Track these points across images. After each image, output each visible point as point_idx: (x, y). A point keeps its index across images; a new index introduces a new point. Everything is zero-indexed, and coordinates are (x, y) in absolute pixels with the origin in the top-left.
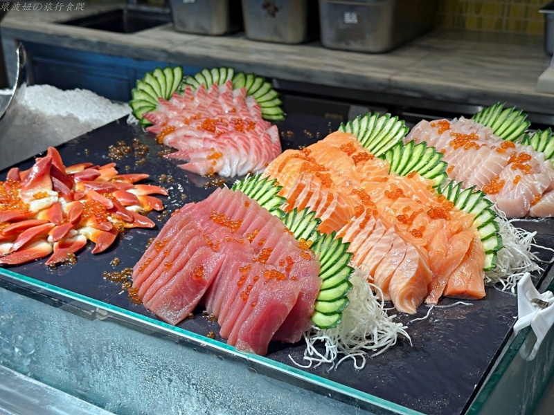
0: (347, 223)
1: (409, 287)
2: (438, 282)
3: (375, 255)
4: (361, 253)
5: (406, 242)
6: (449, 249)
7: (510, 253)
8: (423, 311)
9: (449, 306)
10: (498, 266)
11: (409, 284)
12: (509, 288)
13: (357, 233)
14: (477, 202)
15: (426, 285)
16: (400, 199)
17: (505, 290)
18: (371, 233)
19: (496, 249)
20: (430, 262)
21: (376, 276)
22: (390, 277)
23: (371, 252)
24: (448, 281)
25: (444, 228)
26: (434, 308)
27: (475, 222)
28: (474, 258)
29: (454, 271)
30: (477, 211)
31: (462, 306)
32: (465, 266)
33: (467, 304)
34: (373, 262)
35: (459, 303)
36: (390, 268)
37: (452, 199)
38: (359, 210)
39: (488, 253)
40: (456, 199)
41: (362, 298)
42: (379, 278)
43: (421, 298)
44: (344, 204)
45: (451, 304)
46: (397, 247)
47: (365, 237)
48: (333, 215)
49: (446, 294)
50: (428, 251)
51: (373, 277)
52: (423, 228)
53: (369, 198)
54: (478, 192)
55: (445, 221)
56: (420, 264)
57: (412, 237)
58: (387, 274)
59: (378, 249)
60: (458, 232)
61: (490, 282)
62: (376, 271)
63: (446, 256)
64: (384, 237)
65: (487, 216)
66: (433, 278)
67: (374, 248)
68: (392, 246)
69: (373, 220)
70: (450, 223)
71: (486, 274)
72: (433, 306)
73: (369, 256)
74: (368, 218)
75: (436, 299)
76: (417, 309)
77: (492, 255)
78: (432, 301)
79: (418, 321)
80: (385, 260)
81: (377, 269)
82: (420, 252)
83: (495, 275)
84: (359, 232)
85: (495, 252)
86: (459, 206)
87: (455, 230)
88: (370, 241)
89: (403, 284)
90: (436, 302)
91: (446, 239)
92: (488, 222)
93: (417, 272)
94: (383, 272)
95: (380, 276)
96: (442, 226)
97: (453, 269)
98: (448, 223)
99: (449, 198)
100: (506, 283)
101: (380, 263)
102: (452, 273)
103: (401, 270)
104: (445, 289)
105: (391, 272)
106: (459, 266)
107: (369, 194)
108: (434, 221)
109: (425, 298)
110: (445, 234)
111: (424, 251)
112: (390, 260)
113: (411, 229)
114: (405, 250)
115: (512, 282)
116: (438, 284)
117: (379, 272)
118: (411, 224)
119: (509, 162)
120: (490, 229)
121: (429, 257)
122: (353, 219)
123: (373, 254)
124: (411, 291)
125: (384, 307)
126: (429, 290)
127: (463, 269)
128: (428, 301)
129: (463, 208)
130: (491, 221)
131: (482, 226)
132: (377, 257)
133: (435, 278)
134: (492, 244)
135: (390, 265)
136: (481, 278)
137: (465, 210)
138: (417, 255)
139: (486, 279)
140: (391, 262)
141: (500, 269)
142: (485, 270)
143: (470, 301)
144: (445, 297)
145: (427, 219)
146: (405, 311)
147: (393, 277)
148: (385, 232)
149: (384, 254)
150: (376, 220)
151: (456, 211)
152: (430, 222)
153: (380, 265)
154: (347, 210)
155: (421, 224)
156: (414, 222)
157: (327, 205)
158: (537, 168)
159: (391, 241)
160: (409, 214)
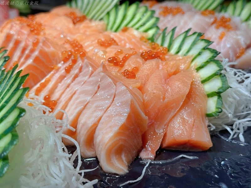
0: (53, 69)
1: (118, 138)
2: (154, 131)
3: (78, 101)
4: (64, 99)
5: (115, 82)
6: (166, 91)
7: (235, 96)
8: (137, 169)
9: (169, 161)
10: (224, 110)
11: (119, 133)
12: (235, 136)
13: (62, 78)
14: (194, 43)
15: (140, 135)
16: (112, 46)
17: (233, 139)
18: (76, 76)
19: (221, 91)
20: (145, 106)
21: (79, 126)
22: (95, 126)
23: (74, 98)
24: (166, 129)
25: (160, 68)
26: (151, 164)
27: (193, 64)
28: (195, 102)
29: (174, 117)
30: (194, 52)
31: (185, 160)
32: (186, 110)
33: (191, 158)
34: (76, 108)
35: (181, 156)
36: (95, 114)
37: (166, 45)
38: (66, 55)
39: (210, 95)
40: (170, 45)
41: (46, 157)
42: (81, 128)
43: (135, 152)
44: (49, 47)
45: (171, 157)
46: (104, 89)
47: (69, 81)
48: (37, 60)
49: (165, 145)
50: (143, 93)
51: (75, 127)
52: (136, 69)
53: (81, 47)
54: (194, 33)
55: (160, 61)
56: (132, 107)
57: (123, 77)
58: (90, 123)
59: (82, 92)
60: (175, 73)
61: (214, 130)
62: (79, 119)
63: (164, 98)
64: (91, 79)
65: (207, 55)
66: (149, 126)
67: (78, 92)
68: (99, 87)
69: (80, 63)
70: (166, 64)
71: (210, 121)
72: (149, 161)
73: (71, 102)
74: (75, 62)
75: (152, 153)
76: (129, 167)
77: (215, 98)
78: (148, 155)
79: (130, 184)
80: (89, 104)
81: (81, 117)
82: (132, 93)
83: (219, 122)
84: (65, 77)
85: (218, 94)
86: (173, 51)
87: (173, 71)
88: (75, 84)
89: (111, 135)
90: (152, 156)
91: (163, 80)
92: (208, 62)
93: (129, 118)
94: (87, 120)
95: (83, 125)
96: (158, 67)
97: (172, 114)
98: (164, 63)
99: (162, 45)
100: (232, 130)
101: (84, 108)
102: (171, 120)
103: (108, 116)
104: (163, 140)
105: (96, 119)
106: (179, 111)
107: (81, 43)
108: (148, 62)
109: (139, 151)
110: (162, 74)
111: (138, 92)
112: (95, 105)
113: (123, 70)
114: (113, 91)
115: (238, 129)
116: (155, 133)
117: (82, 120)
118: (122, 66)
119: (212, 24)
120: (212, 69)
121: (144, 100)
122: (60, 65)
123: (77, 99)
124: (121, 143)
125: (81, 169)
126: (144, 140)
127: (185, 114)
128: (143, 155)
129: (178, 52)
130: (212, 60)
131: (201, 67)
132: (81, 102)
133: (152, 125)
134: (215, 85)
135: (95, 111)
136: (205, 124)
137: (180, 53)
138: (129, 96)
139: (209, 126)
140: (97, 107)
141: (225, 113)
142: (208, 116)
143: (194, 154)
144: (164, 149)
145: (140, 60)
146: (113, 171)
147: (99, 126)
148: (92, 73)
149: (88, 98)
150: (83, 61)
151: (171, 55)
152: (143, 64)
153: (84, 111)
154: (54, 55)
155: (133, 66)
156: (126, 64)
157: (32, 51)
158: (236, 28)
159: (97, 82)
160: (121, 57)
